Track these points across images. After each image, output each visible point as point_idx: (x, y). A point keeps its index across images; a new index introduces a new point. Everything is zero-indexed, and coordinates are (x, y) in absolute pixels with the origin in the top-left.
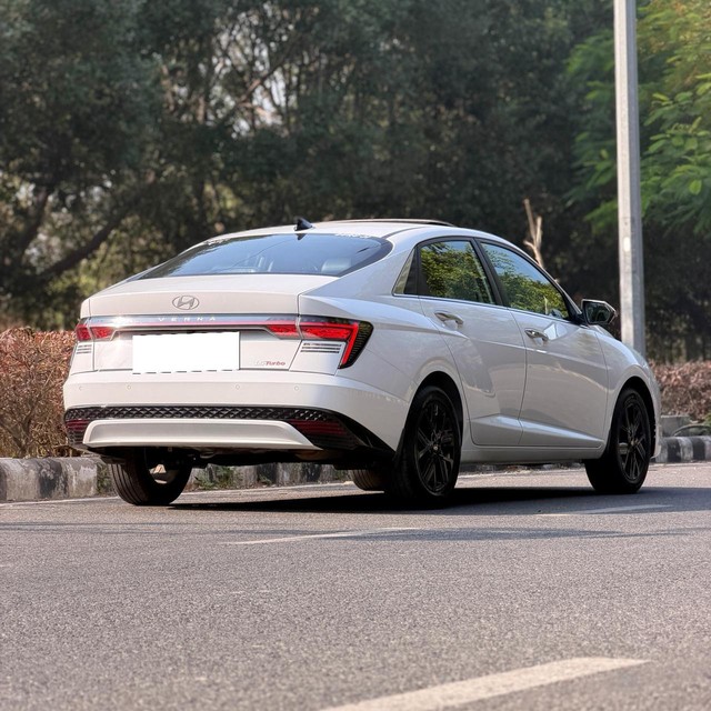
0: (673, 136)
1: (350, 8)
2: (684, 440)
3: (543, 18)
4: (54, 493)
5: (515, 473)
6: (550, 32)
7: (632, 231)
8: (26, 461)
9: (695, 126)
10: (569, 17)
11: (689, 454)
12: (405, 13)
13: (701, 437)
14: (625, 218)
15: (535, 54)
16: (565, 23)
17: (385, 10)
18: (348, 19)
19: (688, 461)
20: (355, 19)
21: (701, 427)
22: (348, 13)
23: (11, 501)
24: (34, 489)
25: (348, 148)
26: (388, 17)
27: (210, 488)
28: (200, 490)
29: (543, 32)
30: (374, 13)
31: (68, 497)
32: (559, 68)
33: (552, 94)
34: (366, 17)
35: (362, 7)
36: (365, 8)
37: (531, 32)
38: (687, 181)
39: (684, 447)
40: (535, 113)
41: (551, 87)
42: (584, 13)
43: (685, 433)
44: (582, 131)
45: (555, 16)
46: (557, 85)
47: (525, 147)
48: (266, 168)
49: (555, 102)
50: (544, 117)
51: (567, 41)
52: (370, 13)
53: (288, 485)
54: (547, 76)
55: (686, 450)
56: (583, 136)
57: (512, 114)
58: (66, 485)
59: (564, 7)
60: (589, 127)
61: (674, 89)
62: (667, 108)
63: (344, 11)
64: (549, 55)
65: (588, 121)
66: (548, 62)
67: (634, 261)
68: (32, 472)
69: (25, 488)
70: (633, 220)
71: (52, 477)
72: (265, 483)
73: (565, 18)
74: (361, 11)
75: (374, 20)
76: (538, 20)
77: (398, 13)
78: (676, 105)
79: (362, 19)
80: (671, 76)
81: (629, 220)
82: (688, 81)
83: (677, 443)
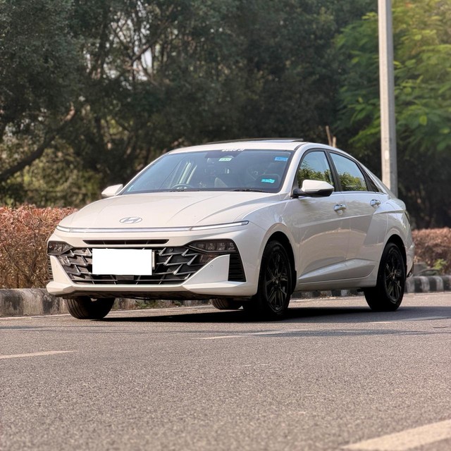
0: (405, 87)
1: (202, 7)
2: (424, 278)
3: (318, 14)
4: (52, 311)
5: (327, 298)
6: (323, 23)
7: (390, 146)
8: (34, 291)
9: (418, 81)
10: (334, 13)
11: (427, 288)
12: (235, 9)
13: (434, 277)
14: (385, 138)
15: (312, 36)
16: (332, 17)
17: (224, 7)
18: (201, 13)
19: (426, 292)
20: (206, 13)
21: (433, 270)
22: (201, 9)
23: (26, 315)
24: (40, 307)
25: (199, 95)
26: (225, 12)
27: (145, 308)
28: (138, 309)
29: (318, 23)
30: (217, 10)
31: (60, 313)
32: (327, 45)
33: (323, 61)
34: (212, 12)
35: (209, 6)
36: (211, 7)
37: (310, 22)
38: (417, 116)
39: (424, 283)
40: (311, 74)
41: (322, 57)
42: (343, 11)
43: (424, 274)
44: (343, 86)
45: (326, 13)
46: (326, 56)
47: (306, 95)
48: (147, 107)
49: (325, 66)
50: (318, 76)
51: (333, 28)
52: (214, 9)
53: (191, 306)
54: (320, 50)
55: (425, 285)
56: (345, 88)
57: (298, 74)
58: (59, 306)
59: (331, 7)
60: (346, 83)
61: (404, 58)
62: (400, 70)
63: (198, 8)
64: (321, 38)
65: (345, 79)
66: (321, 42)
67: (391, 165)
68: (39, 297)
69: (34, 307)
70: (390, 140)
71: (50, 300)
72: (177, 305)
73: (332, 14)
74: (209, 9)
75: (217, 14)
76: (315, 16)
77: (231, 9)
78: (405, 69)
79: (209, 13)
80: (402, 50)
81: (388, 140)
82: (414, 53)
83: (420, 280)
